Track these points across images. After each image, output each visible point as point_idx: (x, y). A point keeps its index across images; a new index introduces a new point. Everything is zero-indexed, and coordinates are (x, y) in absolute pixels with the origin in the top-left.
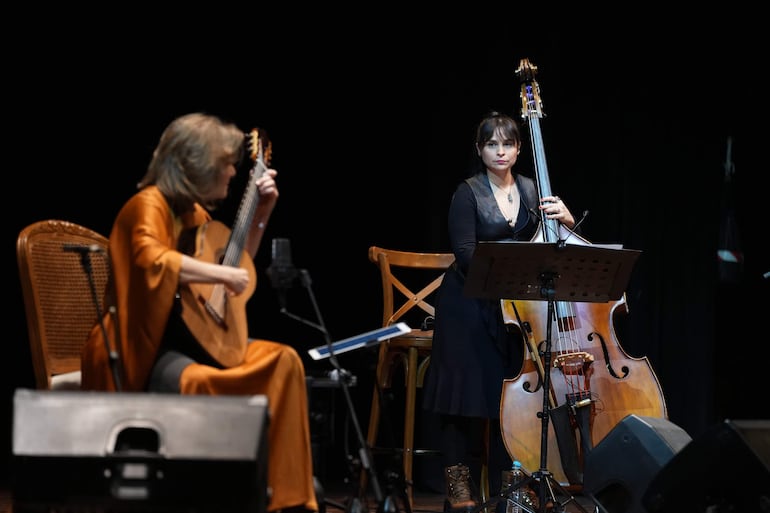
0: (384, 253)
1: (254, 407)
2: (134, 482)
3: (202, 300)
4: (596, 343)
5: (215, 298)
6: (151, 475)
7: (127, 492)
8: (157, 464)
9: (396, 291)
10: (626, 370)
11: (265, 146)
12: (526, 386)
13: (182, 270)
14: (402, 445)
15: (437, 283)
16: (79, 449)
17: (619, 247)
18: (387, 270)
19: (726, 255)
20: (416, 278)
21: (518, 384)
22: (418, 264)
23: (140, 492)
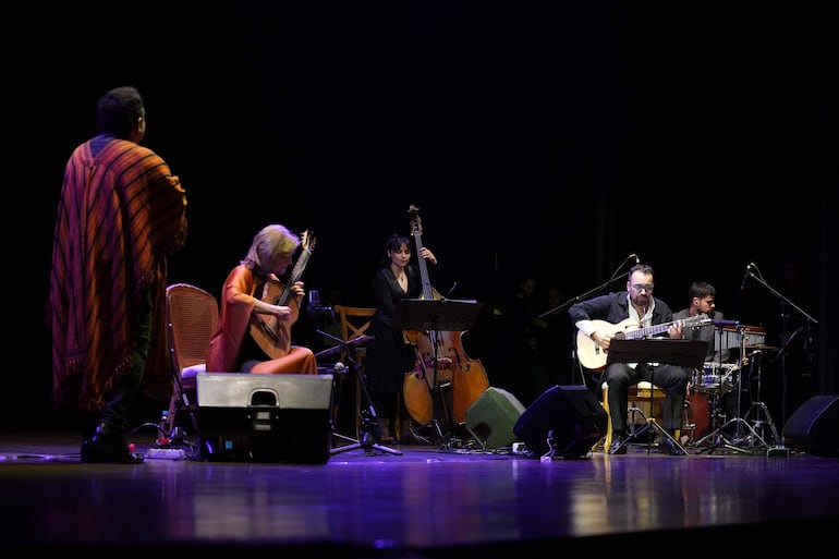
0: (342, 308)
1: (326, 380)
2: (263, 422)
3: (263, 324)
4: (453, 353)
5: (271, 322)
6: (272, 416)
7: (259, 427)
8: (275, 411)
9: (348, 328)
10: (468, 366)
11: (311, 239)
12: (417, 376)
13: (256, 307)
14: (355, 409)
15: (366, 326)
16: (233, 404)
17: (475, 302)
18: (344, 318)
19: (496, 312)
20: (358, 322)
21: (413, 376)
22: (359, 314)
23: (268, 427)
